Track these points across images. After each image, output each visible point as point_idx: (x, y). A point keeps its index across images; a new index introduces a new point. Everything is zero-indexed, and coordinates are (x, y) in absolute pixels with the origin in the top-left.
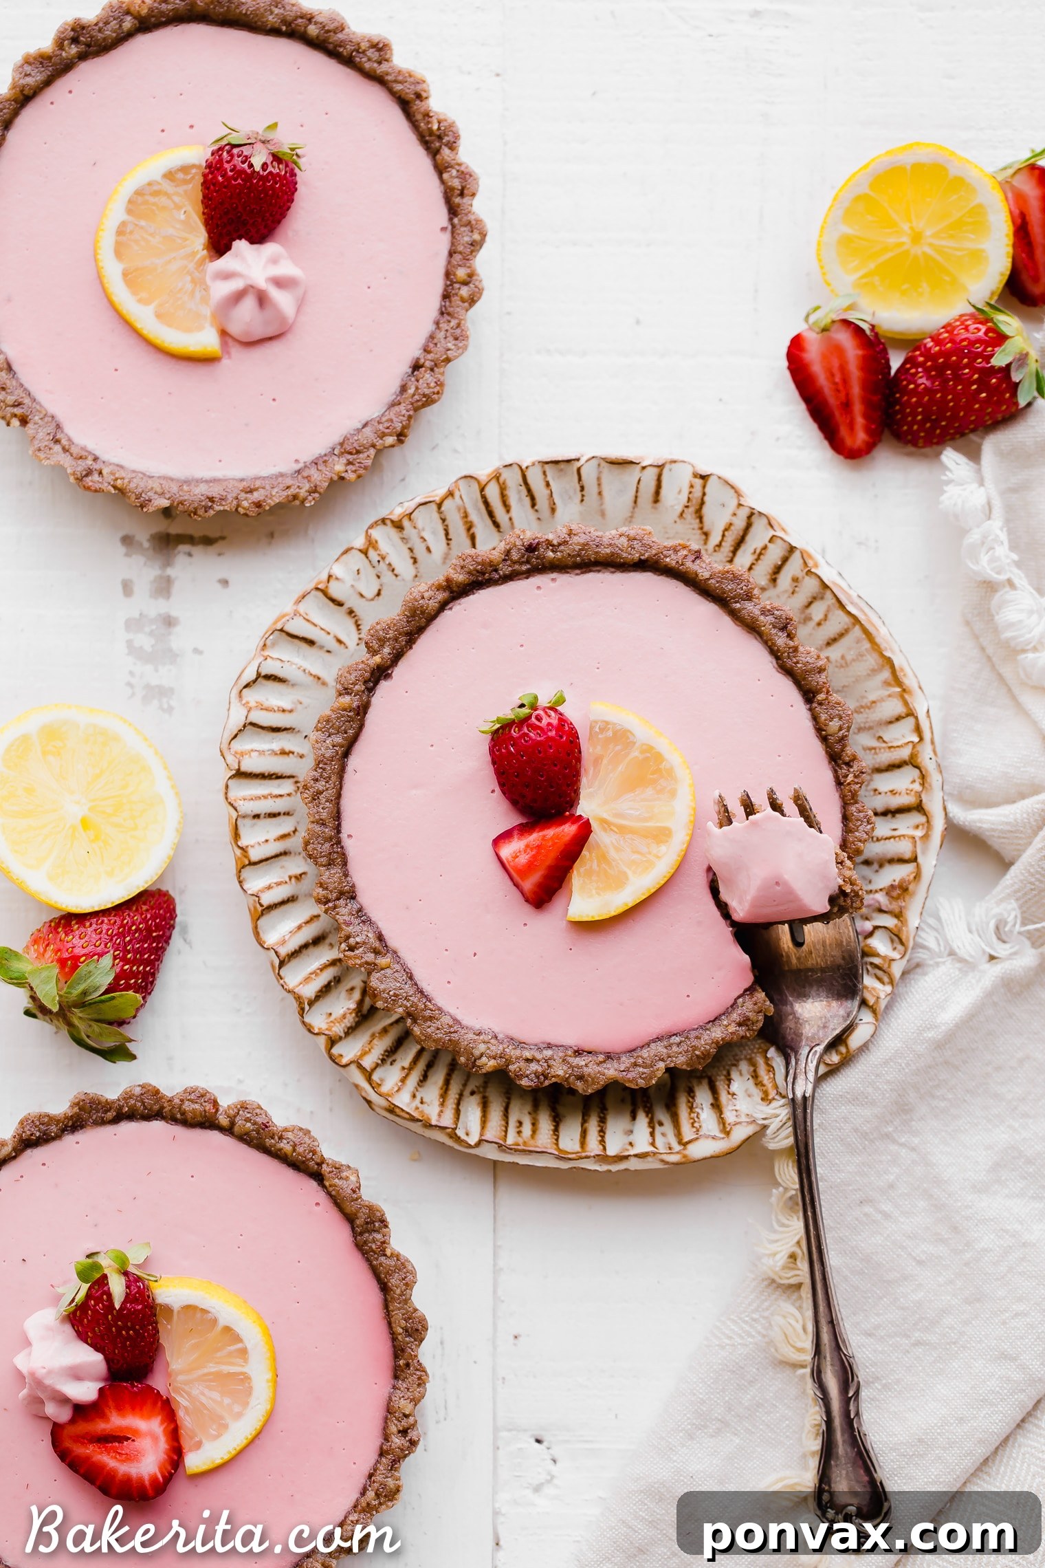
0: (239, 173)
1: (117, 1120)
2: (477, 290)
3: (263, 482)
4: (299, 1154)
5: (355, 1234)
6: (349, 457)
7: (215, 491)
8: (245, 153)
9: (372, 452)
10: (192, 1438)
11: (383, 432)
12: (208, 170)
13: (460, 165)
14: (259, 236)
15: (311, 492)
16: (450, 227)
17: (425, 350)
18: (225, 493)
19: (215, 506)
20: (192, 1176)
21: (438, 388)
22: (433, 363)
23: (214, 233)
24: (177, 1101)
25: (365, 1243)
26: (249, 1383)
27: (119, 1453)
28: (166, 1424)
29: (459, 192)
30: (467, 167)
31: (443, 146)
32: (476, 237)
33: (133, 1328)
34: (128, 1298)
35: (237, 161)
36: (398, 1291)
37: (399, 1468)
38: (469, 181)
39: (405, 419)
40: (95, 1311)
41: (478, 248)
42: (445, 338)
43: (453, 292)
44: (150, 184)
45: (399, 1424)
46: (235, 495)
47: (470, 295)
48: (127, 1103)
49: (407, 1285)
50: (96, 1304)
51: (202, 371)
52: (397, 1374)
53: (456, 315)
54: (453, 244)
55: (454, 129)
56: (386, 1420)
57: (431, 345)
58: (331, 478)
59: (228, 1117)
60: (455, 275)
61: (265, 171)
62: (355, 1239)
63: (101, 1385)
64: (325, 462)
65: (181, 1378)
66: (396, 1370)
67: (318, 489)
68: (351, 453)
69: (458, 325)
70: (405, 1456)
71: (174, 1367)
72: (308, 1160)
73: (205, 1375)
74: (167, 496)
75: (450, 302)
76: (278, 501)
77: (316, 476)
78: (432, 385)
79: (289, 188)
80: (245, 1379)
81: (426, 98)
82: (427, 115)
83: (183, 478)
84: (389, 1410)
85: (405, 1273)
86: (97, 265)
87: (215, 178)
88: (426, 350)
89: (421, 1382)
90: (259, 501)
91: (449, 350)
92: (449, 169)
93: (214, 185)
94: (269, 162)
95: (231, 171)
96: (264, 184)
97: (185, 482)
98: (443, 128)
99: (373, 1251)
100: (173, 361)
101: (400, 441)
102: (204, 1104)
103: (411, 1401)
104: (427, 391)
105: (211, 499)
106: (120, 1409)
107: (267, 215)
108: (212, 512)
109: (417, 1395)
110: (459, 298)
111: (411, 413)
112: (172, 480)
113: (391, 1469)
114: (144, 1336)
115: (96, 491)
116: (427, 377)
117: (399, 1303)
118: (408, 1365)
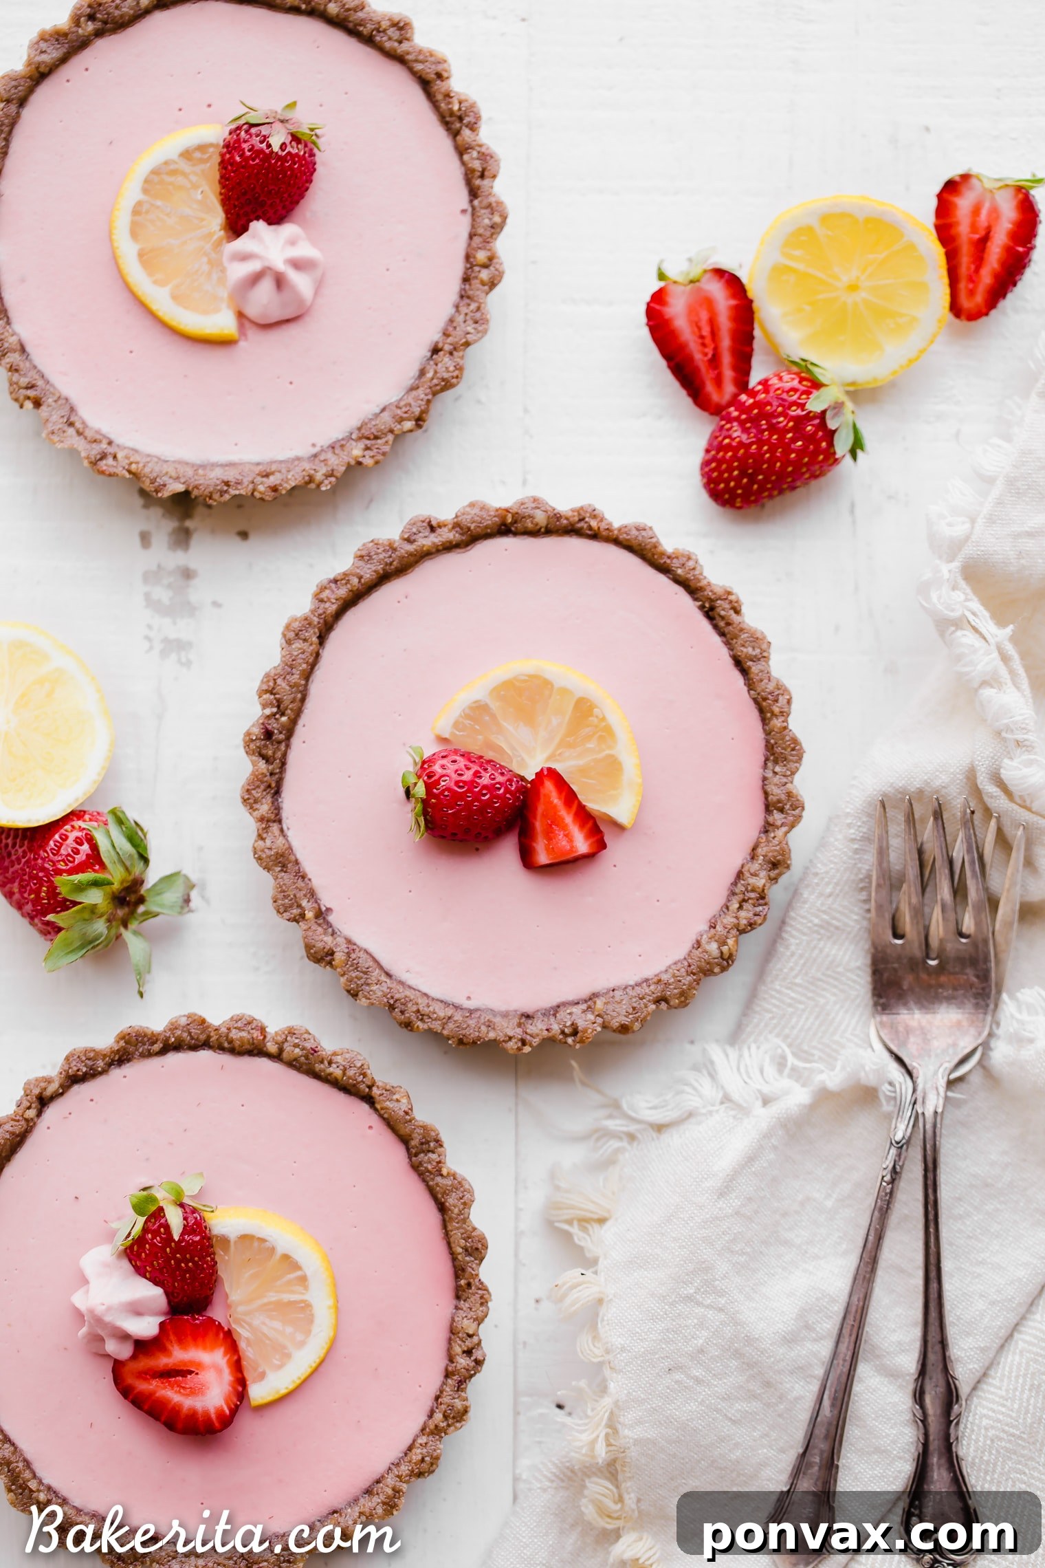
0: (257, 153)
1: (164, 1051)
2: (497, 273)
3: (279, 465)
4: (349, 1078)
5: (410, 1155)
6: (368, 442)
7: (231, 475)
8: (263, 133)
9: (390, 437)
10: (255, 1369)
11: (401, 417)
12: (225, 150)
13: (480, 146)
14: (276, 218)
15: (327, 476)
16: (470, 210)
17: (444, 334)
18: (241, 478)
19: (230, 490)
20: (243, 1105)
21: (457, 371)
22: (452, 347)
23: (232, 214)
24: (223, 1030)
25: (421, 1164)
26: (311, 1311)
27: (184, 1388)
28: (228, 1356)
29: (479, 174)
30: (488, 148)
31: (464, 128)
32: (497, 219)
33: (192, 1260)
34: (186, 1230)
35: (256, 140)
36: (456, 1211)
37: (466, 1388)
38: (490, 162)
39: (424, 403)
40: (153, 1245)
41: (498, 230)
42: (465, 322)
43: (473, 275)
44: (166, 163)
45: (463, 1344)
46: (250, 479)
47: (490, 278)
48: (173, 1034)
49: (465, 1204)
50: (154, 1238)
51: (220, 354)
52: (460, 1294)
53: (475, 299)
54: (473, 226)
55: (475, 110)
56: (450, 1341)
57: (451, 329)
58: (348, 463)
59: (276, 1043)
60: (475, 257)
61: (283, 151)
62: (411, 1160)
63: (162, 1319)
64: (342, 446)
65: (241, 1309)
66: (457, 1290)
67: (335, 473)
68: (368, 438)
69: (478, 309)
70: (471, 1376)
71: (234, 1299)
72: (359, 1083)
73: (264, 1305)
74: (182, 480)
75: (470, 285)
76: (293, 485)
77: (333, 459)
78: (451, 368)
79: (308, 168)
80: (306, 1307)
81: (447, 78)
82: (448, 96)
83: (199, 462)
84: (453, 1331)
85: (463, 1192)
86: (112, 245)
87: (232, 157)
88: (446, 334)
89: (484, 1302)
90: (275, 486)
91: (468, 333)
92: (469, 151)
93: (232, 165)
94: (288, 142)
95: (249, 151)
96: (282, 164)
97: (200, 466)
98: (463, 109)
99: (429, 1171)
100: (189, 343)
101: (419, 426)
102: (252, 1031)
103: (474, 1321)
104: (446, 375)
105: (227, 484)
106: (181, 1341)
107: (285, 196)
108: (227, 497)
109: (480, 1314)
110: (479, 281)
111: (430, 397)
112: (187, 464)
113: (458, 1390)
114: (204, 1269)
115: (110, 475)
116: (446, 361)
117: (457, 1223)
118: (469, 1285)
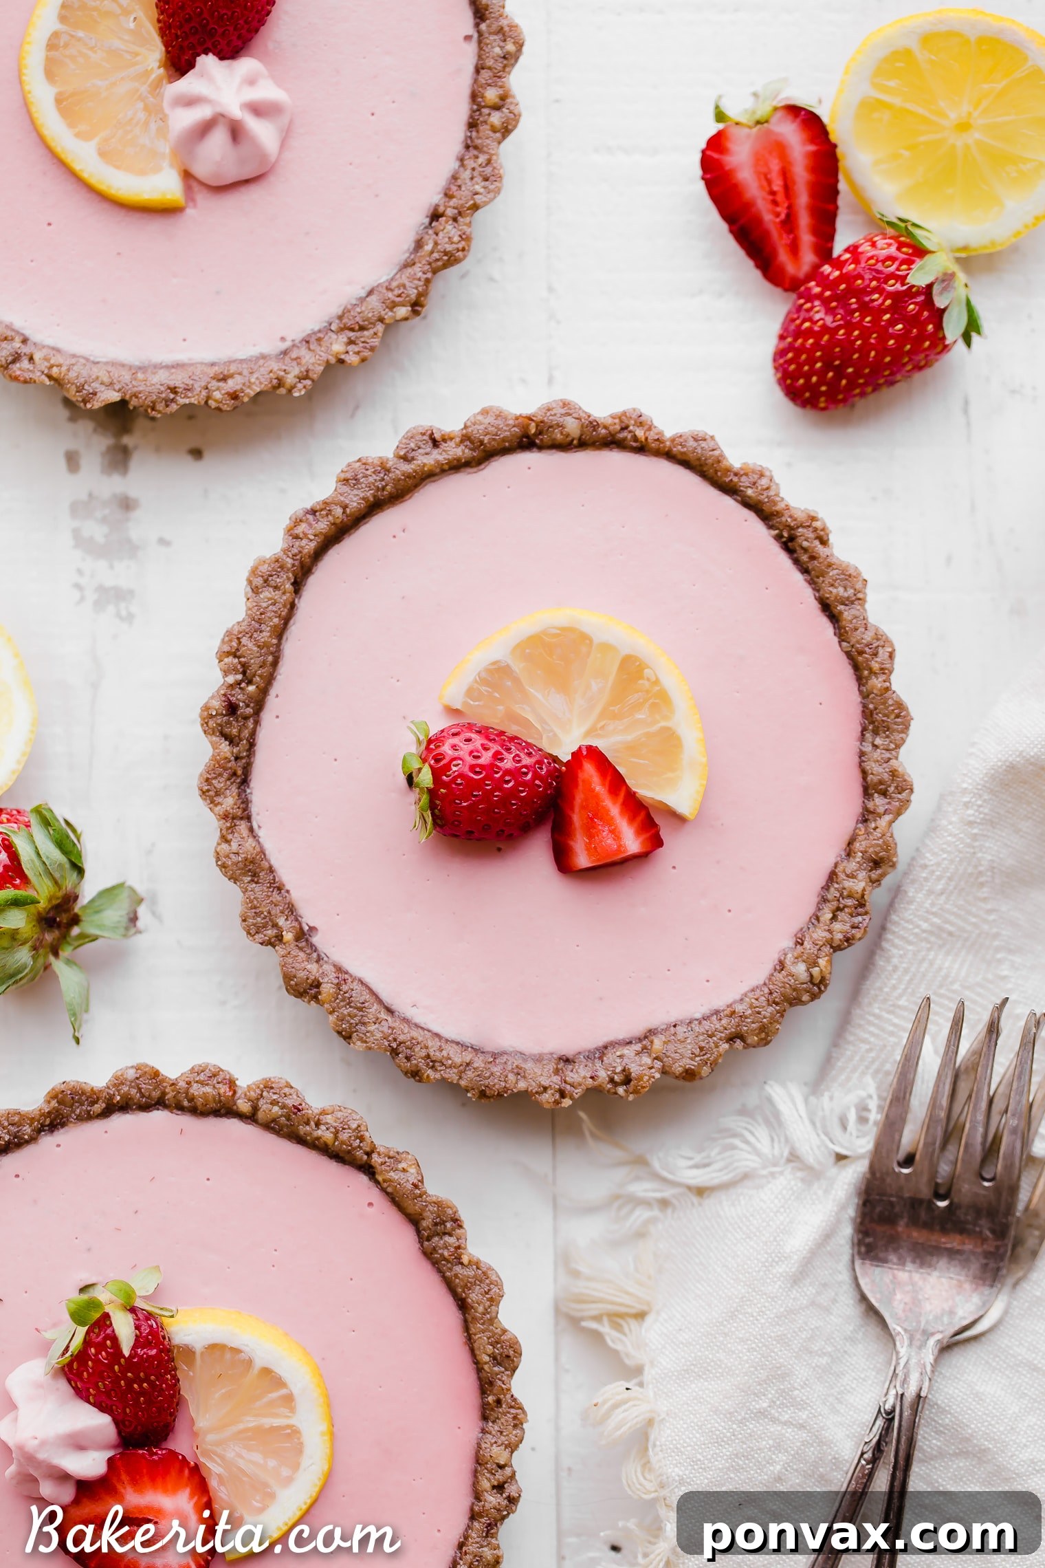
1: (107, 1113)
2: (511, 115)
3: (240, 365)
4: (343, 1143)
5: (421, 1239)
6: (351, 334)
7: (178, 379)
9: (380, 328)
11: (393, 302)
14: (230, 51)
15: (301, 378)
16: (475, 36)
17: (446, 195)
18: (191, 382)
19: (178, 398)
20: (208, 1179)
21: (463, 243)
22: (456, 211)
23: (173, 46)
24: (182, 1084)
25: (435, 1250)
26: (299, 1439)
28: (195, 1499)
32: (510, 47)
33: (147, 1380)
34: (139, 1342)
36: (481, 1309)
37: (496, 1533)
39: (421, 283)
40: (97, 1361)
41: (513, 61)
42: (472, 179)
43: (481, 119)
45: (492, 1477)
46: (203, 384)
47: (503, 123)
48: (118, 1091)
49: (491, 1300)
50: (98, 1352)
51: (155, 226)
52: (486, 1414)
53: (485, 149)
54: (480, 57)
56: (475, 1473)
57: (454, 188)
58: (328, 361)
59: (249, 1100)
60: (482, 97)
62: (422, 1246)
63: (110, 1454)
64: (319, 340)
65: (210, 1438)
66: (484, 1408)
67: (311, 374)
68: (352, 330)
69: (489, 162)
70: (504, 1518)
71: (201, 1425)
72: (354, 1149)
73: (241, 1432)
74: (117, 387)
75: (478, 132)
76: (258, 390)
77: (307, 357)
78: (456, 239)
80: (293, 1433)
83: (137, 363)
84: (479, 1461)
85: (488, 1285)
86: (22, 88)
88: (448, 195)
89: (518, 1423)
90: (235, 391)
91: (476, 194)
97: (140, 368)
99: (445, 1259)
100: (123, 212)
101: (416, 313)
102: (217, 1086)
103: (506, 1448)
104: (449, 248)
105: (174, 390)
106: (135, 1482)
107: (241, 20)
108: (174, 407)
109: (513, 1439)
110: (488, 127)
111: (429, 275)
112: (123, 365)
113: (487, 1536)
114: (162, 1389)
115: (26, 381)
116: (449, 230)
117: (483, 1324)
118: (499, 1402)
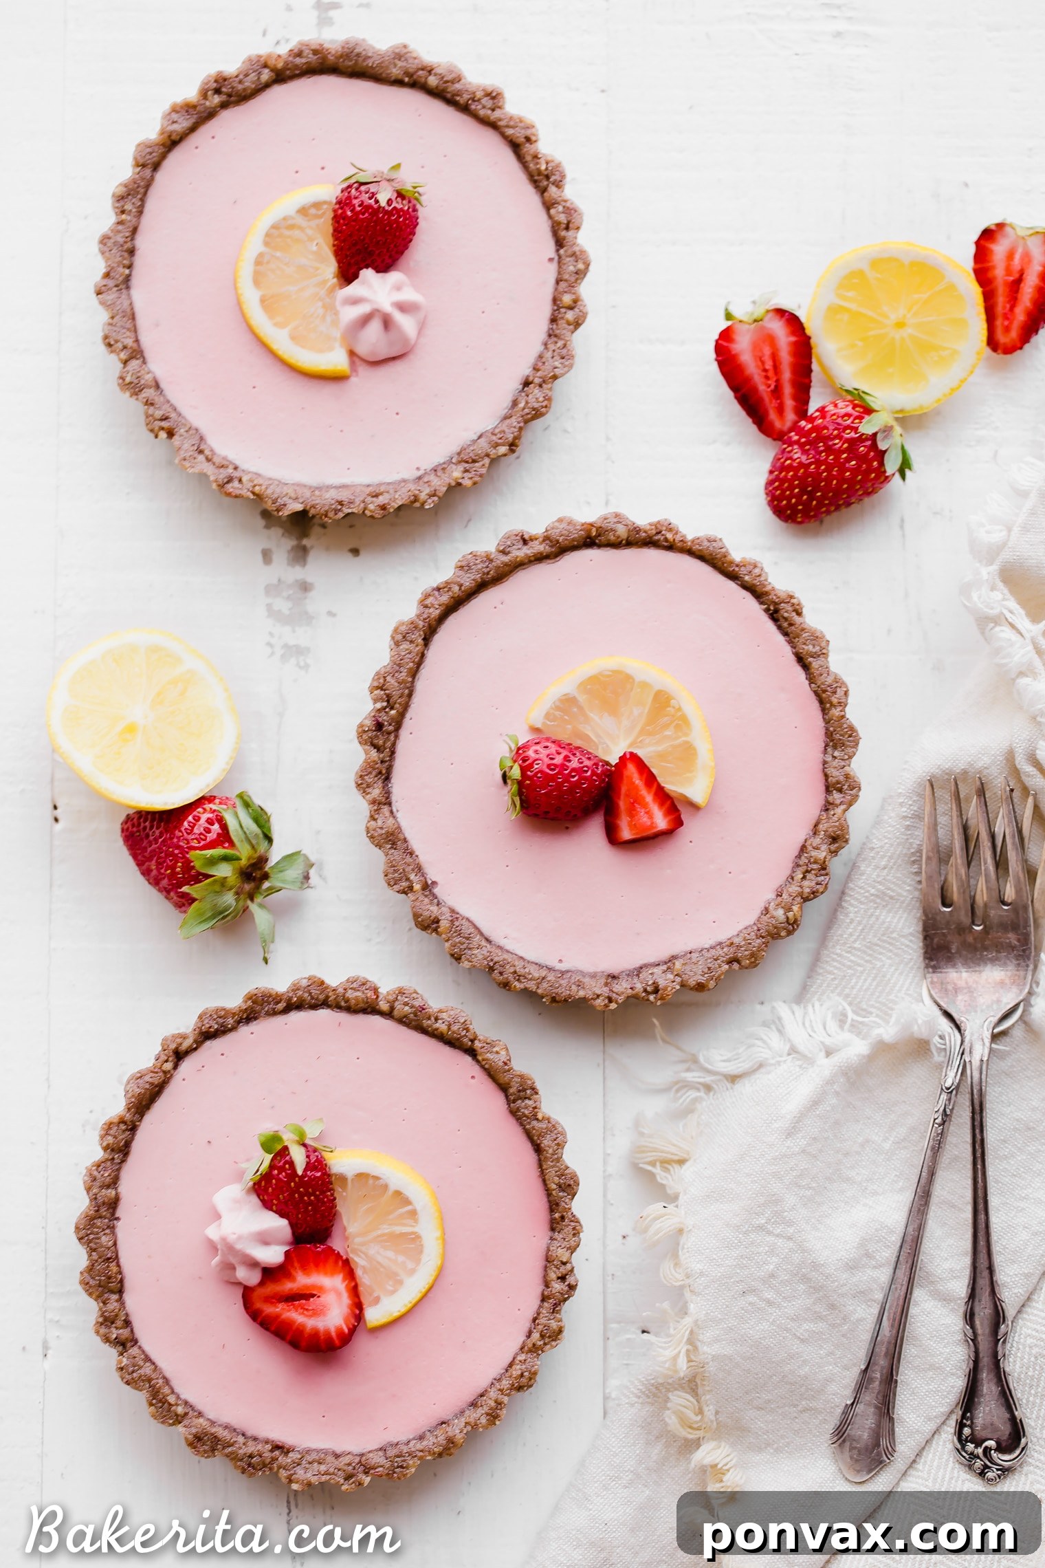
0: (366, 208)
1: (287, 1010)
2: (581, 314)
3: (387, 487)
4: (454, 1033)
5: (509, 1102)
6: (466, 465)
7: (344, 496)
8: (372, 190)
9: (487, 461)
10: (371, 1295)
11: (496, 443)
12: (337, 206)
13: (565, 201)
14: (383, 267)
15: (430, 496)
16: (556, 258)
17: (534, 369)
18: (353, 498)
19: (344, 509)
20: (358, 1058)
21: (546, 403)
22: (541, 380)
23: (343, 263)
24: (340, 990)
25: (518, 1109)
26: (420, 1242)
27: (307, 1310)
28: (347, 1282)
29: (564, 226)
30: (572, 204)
31: (550, 185)
32: (581, 266)
33: (314, 1194)
34: (309, 1166)
35: (365, 197)
36: (551, 1151)
37: (560, 1310)
38: (574, 216)
39: (516, 430)
40: (278, 1180)
41: (582, 276)
42: (553, 357)
43: (560, 316)
44: (285, 219)
45: (557, 1271)
46: (362, 499)
47: (575, 319)
48: (296, 994)
49: (558, 1145)
50: (280, 1173)
51: (329, 389)
52: (554, 1226)
53: (562, 337)
54: (559, 273)
55: (560, 169)
56: (546, 1268)
57: (540, 364)
58: (449, 484)
59: (388, 1002)
60: (561, 300)
61: (390, 206)
62: (509, 1106)
63: (287, 1248)
64: (444, 469)
65: (357, 1240)
66: (552, 1223)
67: (437, 493)
68: (467, 462)
69: (565, 346)
70: (565, 1300)
71: (351, 1230)
72: (462, 1037)
73: (379, 1236)
74: (301, 501)
75: (557, 325)
76: (400, 504)
77: (435, 481)
78: (541, 399)
79: (411, 222)
80: (416, 1238)
81: (535, 141)
82: (536, 157)
83: (316, 485)
84: (548, 1259)
85: (556, 1134)
86: (236, 293)
87: (344, 212)
88: (536, 369)
89: (576, 1233)
90: (384, 505)
91: (556, 368)
92: (556, 205)
93: (344, 219)
94: (393, 198)
95: (359, 206)
96: (389, 217)
97: (317, 488)
98: (550, 168)
99: (525, 1116)
100: (304, 380)
101: (512, 451)
102: (366, 992)
103: (567, 1250)
104: (536, 405)
105: (341, 503)
106: (304, 1268)
107: (392, 246)
108: (341, 515)
109: (573, 1244)
110: (564, 321)
111: (522, 424)
112: (305, 486)
113: (553, 1312)
114: (324, 1202)
115: (236, 497)
116: (536, 393)
117: (552, 1162)
118: (563, 1218)
